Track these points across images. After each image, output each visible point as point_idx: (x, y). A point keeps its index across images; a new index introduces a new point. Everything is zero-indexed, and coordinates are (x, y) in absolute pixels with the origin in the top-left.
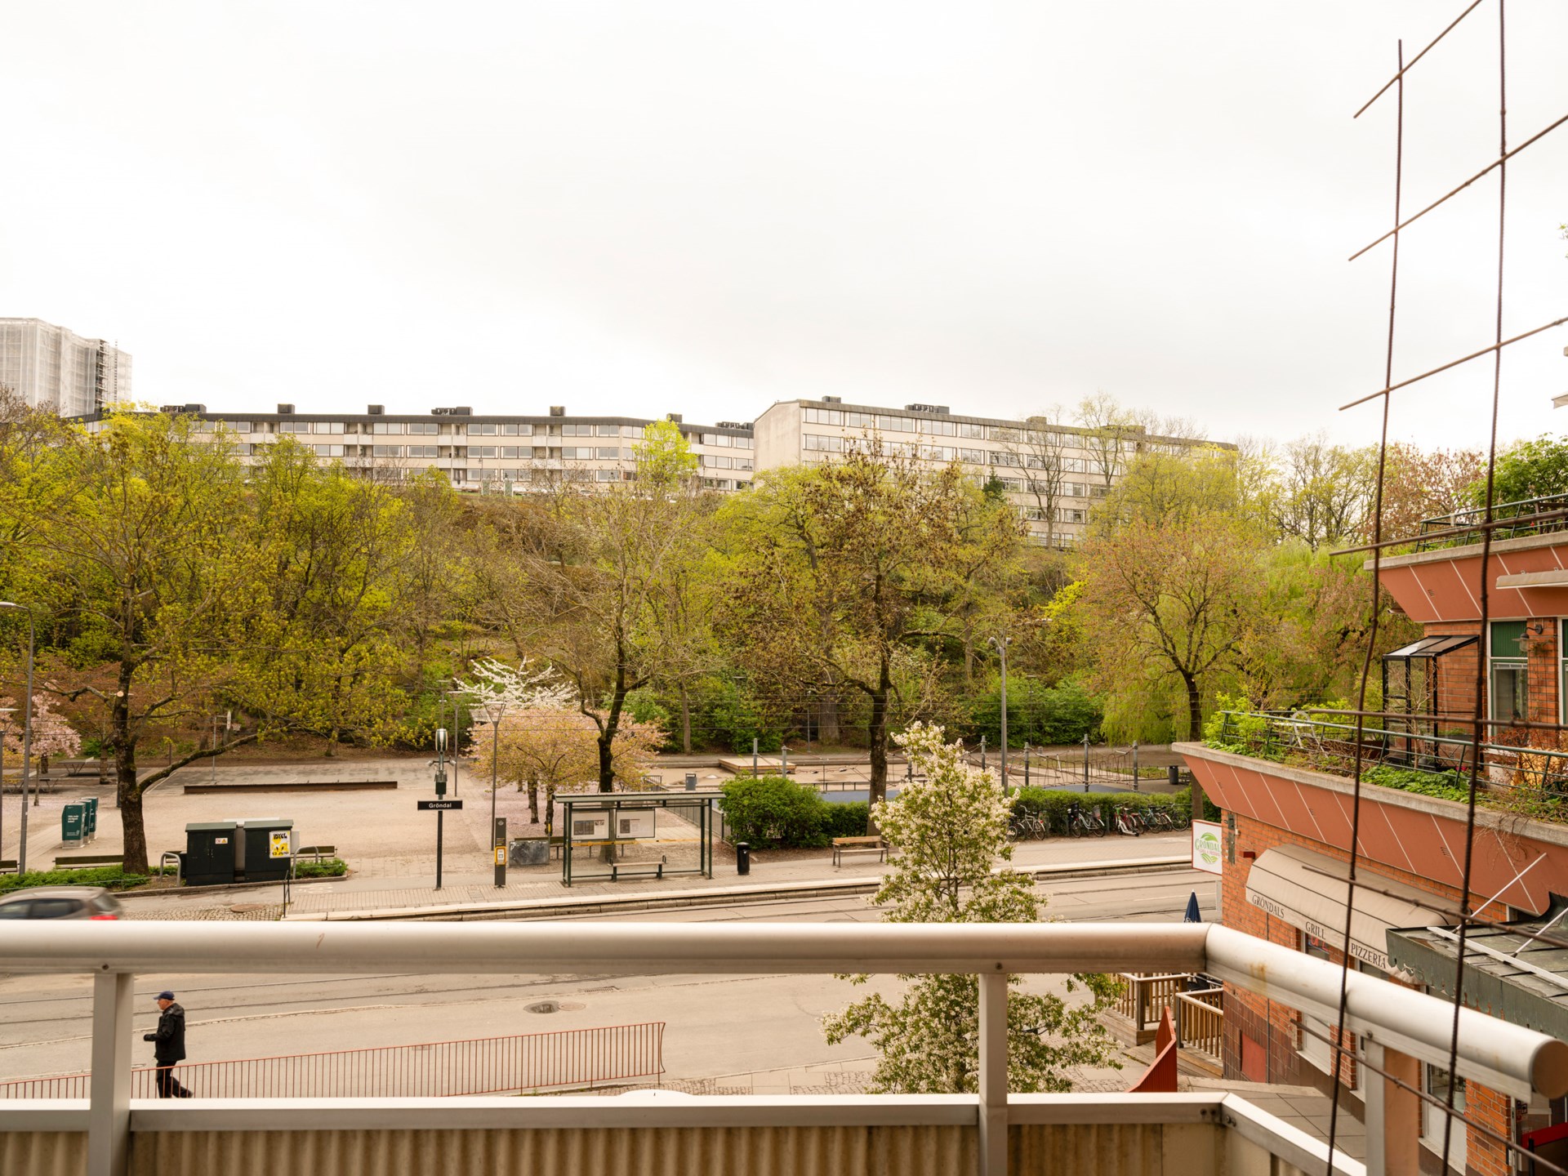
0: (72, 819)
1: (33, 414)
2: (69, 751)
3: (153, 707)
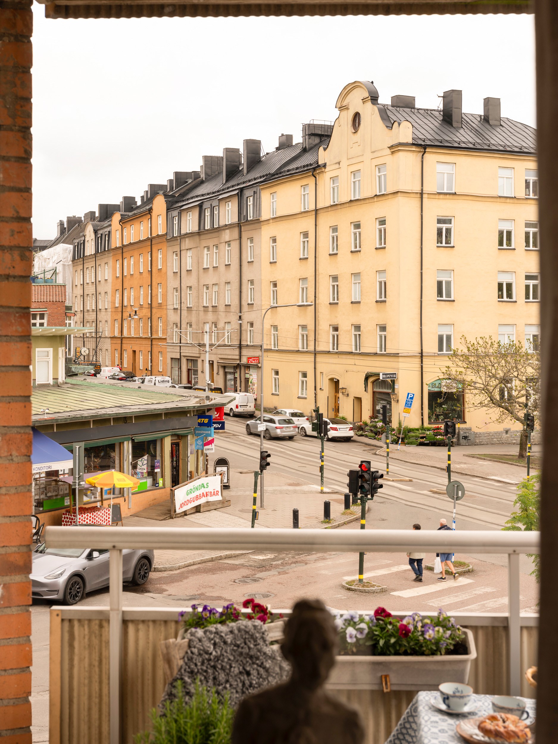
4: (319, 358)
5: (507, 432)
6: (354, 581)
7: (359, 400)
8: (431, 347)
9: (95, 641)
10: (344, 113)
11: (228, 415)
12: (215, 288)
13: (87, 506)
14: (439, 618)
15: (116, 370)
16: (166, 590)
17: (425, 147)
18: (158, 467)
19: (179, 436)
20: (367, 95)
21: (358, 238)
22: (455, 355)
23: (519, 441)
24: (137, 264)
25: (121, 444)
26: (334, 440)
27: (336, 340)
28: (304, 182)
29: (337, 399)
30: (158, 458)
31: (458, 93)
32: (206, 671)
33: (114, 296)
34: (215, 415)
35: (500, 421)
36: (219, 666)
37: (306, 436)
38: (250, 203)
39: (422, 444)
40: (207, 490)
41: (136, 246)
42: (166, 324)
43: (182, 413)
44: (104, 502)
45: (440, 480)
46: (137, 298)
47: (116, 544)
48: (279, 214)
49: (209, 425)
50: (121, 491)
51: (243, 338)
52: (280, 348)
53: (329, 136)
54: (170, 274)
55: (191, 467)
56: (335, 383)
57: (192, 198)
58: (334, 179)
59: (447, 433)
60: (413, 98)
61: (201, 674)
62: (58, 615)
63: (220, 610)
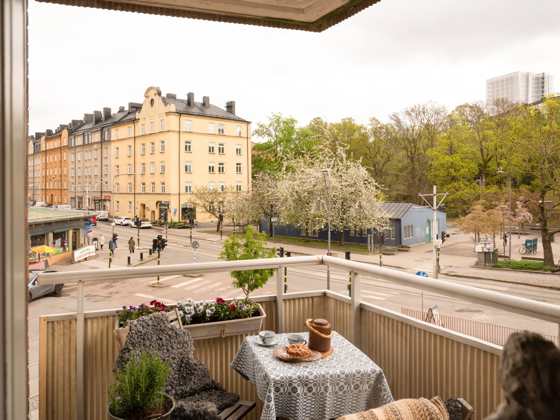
0: (529, 244)
1: (515, 106)
2: (529, 221)
3: (554, 207)
4: (136, 196)
5: (212, 222)
6: (155, 283)
7: (154, 212)
8: (183, 191)
9: (67, 331)
10: (147, 99)
11: (97, 220)
12: (90, 168)
13: (31, 262)
14: (246, 300)
15: (44, 203)
16: (70, 295)
17: (181, 114)
18: (66, 243)
19: (76, 229)
20: (156, 92)
21: (153, 149)
22: (193, 193)
23: (217, 225)
24: (54, 158)
25: (48, 234)
26: (143, 228)
27: (144, 189)
28: (129, 125)
29: (144, 212)
30: (66, 239)
31: (193, 94)
32: (140, 342)
33: (42, 171)
34: (92, 220)
35: (210, 218)
36: (146, 338)
37: (131, 227)
38: (106, 133)
39: (179, 228)
40: (90, 251)
41: (53, 150)
42: (68, 183)
43: (77, 220)
44: (41, 259)
45: (187, 241)
46: (54, 172)
47: (81, 279)
48: (120, 138)
49: (90, 224)
50: (48, 255)
51: (103, 188)
52: (120, 192)
53: (141, 108)
54: (70, 162)
55: (82, 242)
56: (144, 206)
57: (80, 131)
58: (143, 125)
59: (190, 223)
60: (176, 95)
61: (137, 343)
62: (45, 320)
63: (138, 307)
